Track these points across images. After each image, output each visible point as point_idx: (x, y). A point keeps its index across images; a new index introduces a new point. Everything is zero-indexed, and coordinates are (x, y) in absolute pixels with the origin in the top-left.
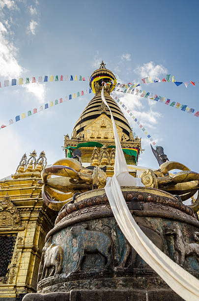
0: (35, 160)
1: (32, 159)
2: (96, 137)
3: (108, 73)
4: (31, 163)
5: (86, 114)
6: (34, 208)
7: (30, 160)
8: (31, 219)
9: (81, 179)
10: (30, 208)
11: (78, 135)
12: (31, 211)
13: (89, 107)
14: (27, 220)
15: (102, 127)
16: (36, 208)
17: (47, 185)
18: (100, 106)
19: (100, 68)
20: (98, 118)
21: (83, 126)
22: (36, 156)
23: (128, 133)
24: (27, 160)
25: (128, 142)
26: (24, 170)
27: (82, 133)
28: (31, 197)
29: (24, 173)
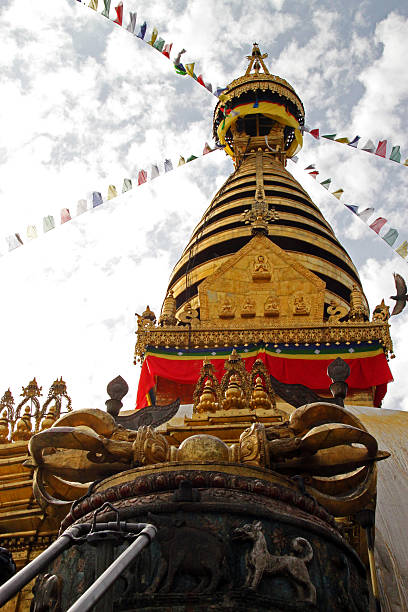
0: (38, 406)
1: (29, 403)
2: (238, 315)
3: (274, 88)
4: (28, 417)
5: (203, 238)
6: (36, 536)
7: (24, 407)
9: (110, 453)
10: (27, 537)
11: (182, 310)
12: (30, 544)
13: (212, 215)
15: (256, 279)
16: (43, 537)
17: (45, 470)
18: (249, 207)
19: (247, 75)
20: (244, 249)
21: (194, 281)
22: (39, 395)
23: (344, 293)
24: (15, 407)
25: (344, 324)
26: (9, 437)
27: (195, 302)
28: (29, 508)
29: (9, 446)
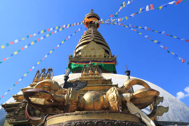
0: (45, 73)
2: (88, 56)
7: (42, 74)
8: (41, 114)
11: (78, 54)
14: (38, 115)
15: (92, 49)
18: (90, 36)
20: (89, 44)
21: (80, 49)
22: (45, 71)
23: (108, 52)
25: (108, 58)
26: (38, 81)
